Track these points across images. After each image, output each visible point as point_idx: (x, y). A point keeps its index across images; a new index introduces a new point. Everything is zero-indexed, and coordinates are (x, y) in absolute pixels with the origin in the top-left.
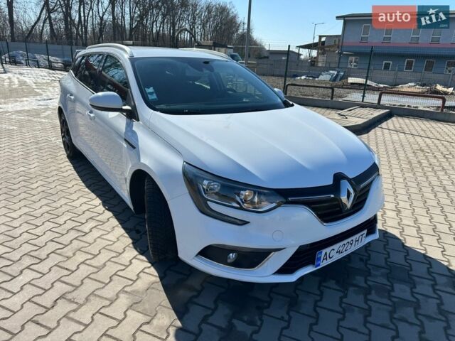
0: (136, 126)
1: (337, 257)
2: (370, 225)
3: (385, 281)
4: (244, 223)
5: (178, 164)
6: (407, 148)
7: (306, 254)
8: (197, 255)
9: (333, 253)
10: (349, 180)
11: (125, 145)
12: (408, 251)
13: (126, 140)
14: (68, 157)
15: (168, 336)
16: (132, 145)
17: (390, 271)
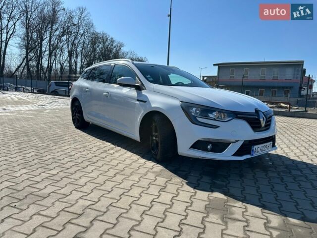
0: (144, 92)
1: (260, 153)
2: (272, 139)
3: (285, 169)
4: (217, 127)
5: (177, 103)
7: (247, 147)
8: (190, 148)
9: (259, 150)
10: (263, 113)
11: (138, 102)
12: (293, 161)
13: (138, 100)
14: (77, 127)
15: (183, 184)
16: (143, 101)
17: (287, 167)
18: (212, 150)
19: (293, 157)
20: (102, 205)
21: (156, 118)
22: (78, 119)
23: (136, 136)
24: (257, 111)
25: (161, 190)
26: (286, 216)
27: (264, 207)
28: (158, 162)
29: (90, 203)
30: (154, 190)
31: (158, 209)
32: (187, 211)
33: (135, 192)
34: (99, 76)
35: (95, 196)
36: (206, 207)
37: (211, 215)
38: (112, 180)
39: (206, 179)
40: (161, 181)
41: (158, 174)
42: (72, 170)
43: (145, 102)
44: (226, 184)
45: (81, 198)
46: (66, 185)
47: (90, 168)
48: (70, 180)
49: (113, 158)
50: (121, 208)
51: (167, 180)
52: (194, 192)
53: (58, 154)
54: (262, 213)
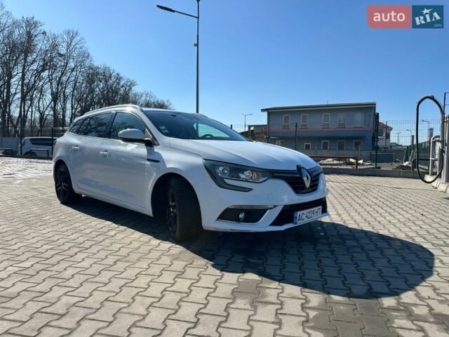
0: (156, 149)
1: (306, 220)
3: (339, 240)
4: (250, 190)
5: (200, 161)
6: (336, 188)
7: (287, 214)
8: (217, 220)
9: (304, 217)
10: (307, 170)
11: (148, 163)
12: (351, 229)
13: (148, 160)
14: (63, 203)
15: (208, 267)
16: (156, 160)
17: (341, 237)
18: (246, 220)
19: (352, 225)
20: (93, 302)
21: (173, 182)
22: (64, 191)
23: (147, 209)
24: (299, 168)
25: (177, 277)
26: (329, 293)
27: (304, 285)
28: (177, 242)
29: (77, 299)
30: (168, 277)
31: (171, 299)
32: (208, 298)
33: (142, 282)
34: (96, 127)
35: (84, 290)
36: (233, 292)
37: (238, 301)
38: (110, 269)
39: (239, 258)
40: (179, 265)
41: (176, 258)
42: (54, 260)
43: (157, 161)
44: (263, 263)
45: (65, 294)
46: (44, 280)
47: (80, 256)
48: (49, 274)
49: (113, 241)
50: (120, 302)
51: (186, 263)
52: (221, 275)
53: (34, 240)
54: (302, 292)
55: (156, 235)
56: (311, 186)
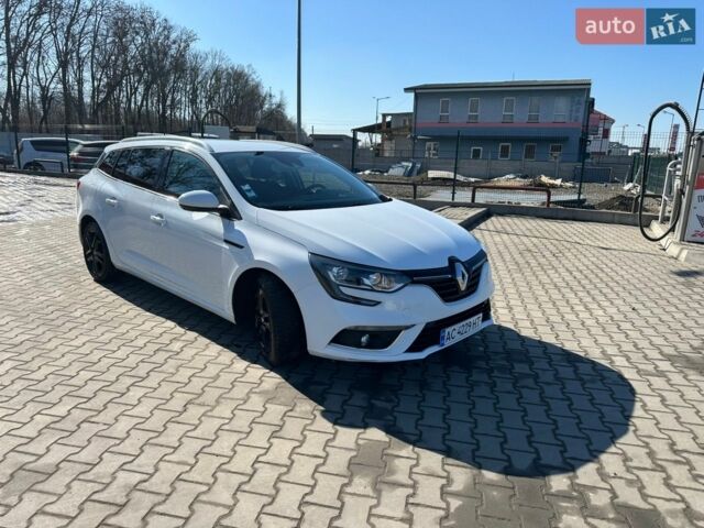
0: (237, 225)
1: (458, 338)
2: (484, 309)
3: (504, 363)
4: (377, 303)
5: (304, 256)
7: (432, 333)
8: (329, 344)
9: (455, 333)
10: (462, 263)
11: (225, 246)
13: (226, 241)
14: (98, 280)
15: (315, 417)
16: (238, 245)
18: (370, 345)
20: (160, 483)
21: (263, 283)
22: (99, 263)
23: (227, 311)
24: (452, 261)
25: (273, 436)
26: (480, 467)
27: (448, 452)
29: (139, 477)
30: (260, 436)
31: (266, 475)
32: (317, 475)
33: (225, 444)
35: (146, 461)
36: (350, 463)
37: (357, 480)
38: (178, 419)
39: (359, 399)
40: (275, 412)
41: (270, 398)
42: (97, 403)
44: (393, 407)
45: (121, 468)
46: (89, 441)
47: (136, 393)
48: (95, 428)
49: (180, 362)
50: (197, 483)
51: (286, 409)
52: (333, 431)
53: (64, 361)
54: (443, 464)
55: (241, 350)
56: (468, 287)
